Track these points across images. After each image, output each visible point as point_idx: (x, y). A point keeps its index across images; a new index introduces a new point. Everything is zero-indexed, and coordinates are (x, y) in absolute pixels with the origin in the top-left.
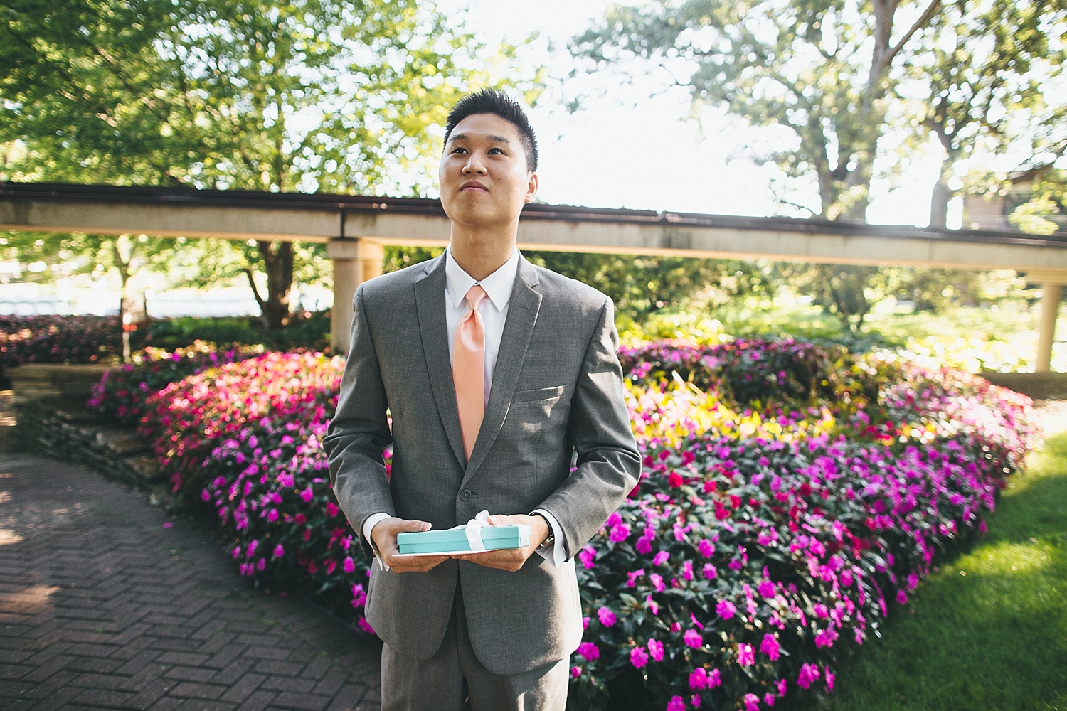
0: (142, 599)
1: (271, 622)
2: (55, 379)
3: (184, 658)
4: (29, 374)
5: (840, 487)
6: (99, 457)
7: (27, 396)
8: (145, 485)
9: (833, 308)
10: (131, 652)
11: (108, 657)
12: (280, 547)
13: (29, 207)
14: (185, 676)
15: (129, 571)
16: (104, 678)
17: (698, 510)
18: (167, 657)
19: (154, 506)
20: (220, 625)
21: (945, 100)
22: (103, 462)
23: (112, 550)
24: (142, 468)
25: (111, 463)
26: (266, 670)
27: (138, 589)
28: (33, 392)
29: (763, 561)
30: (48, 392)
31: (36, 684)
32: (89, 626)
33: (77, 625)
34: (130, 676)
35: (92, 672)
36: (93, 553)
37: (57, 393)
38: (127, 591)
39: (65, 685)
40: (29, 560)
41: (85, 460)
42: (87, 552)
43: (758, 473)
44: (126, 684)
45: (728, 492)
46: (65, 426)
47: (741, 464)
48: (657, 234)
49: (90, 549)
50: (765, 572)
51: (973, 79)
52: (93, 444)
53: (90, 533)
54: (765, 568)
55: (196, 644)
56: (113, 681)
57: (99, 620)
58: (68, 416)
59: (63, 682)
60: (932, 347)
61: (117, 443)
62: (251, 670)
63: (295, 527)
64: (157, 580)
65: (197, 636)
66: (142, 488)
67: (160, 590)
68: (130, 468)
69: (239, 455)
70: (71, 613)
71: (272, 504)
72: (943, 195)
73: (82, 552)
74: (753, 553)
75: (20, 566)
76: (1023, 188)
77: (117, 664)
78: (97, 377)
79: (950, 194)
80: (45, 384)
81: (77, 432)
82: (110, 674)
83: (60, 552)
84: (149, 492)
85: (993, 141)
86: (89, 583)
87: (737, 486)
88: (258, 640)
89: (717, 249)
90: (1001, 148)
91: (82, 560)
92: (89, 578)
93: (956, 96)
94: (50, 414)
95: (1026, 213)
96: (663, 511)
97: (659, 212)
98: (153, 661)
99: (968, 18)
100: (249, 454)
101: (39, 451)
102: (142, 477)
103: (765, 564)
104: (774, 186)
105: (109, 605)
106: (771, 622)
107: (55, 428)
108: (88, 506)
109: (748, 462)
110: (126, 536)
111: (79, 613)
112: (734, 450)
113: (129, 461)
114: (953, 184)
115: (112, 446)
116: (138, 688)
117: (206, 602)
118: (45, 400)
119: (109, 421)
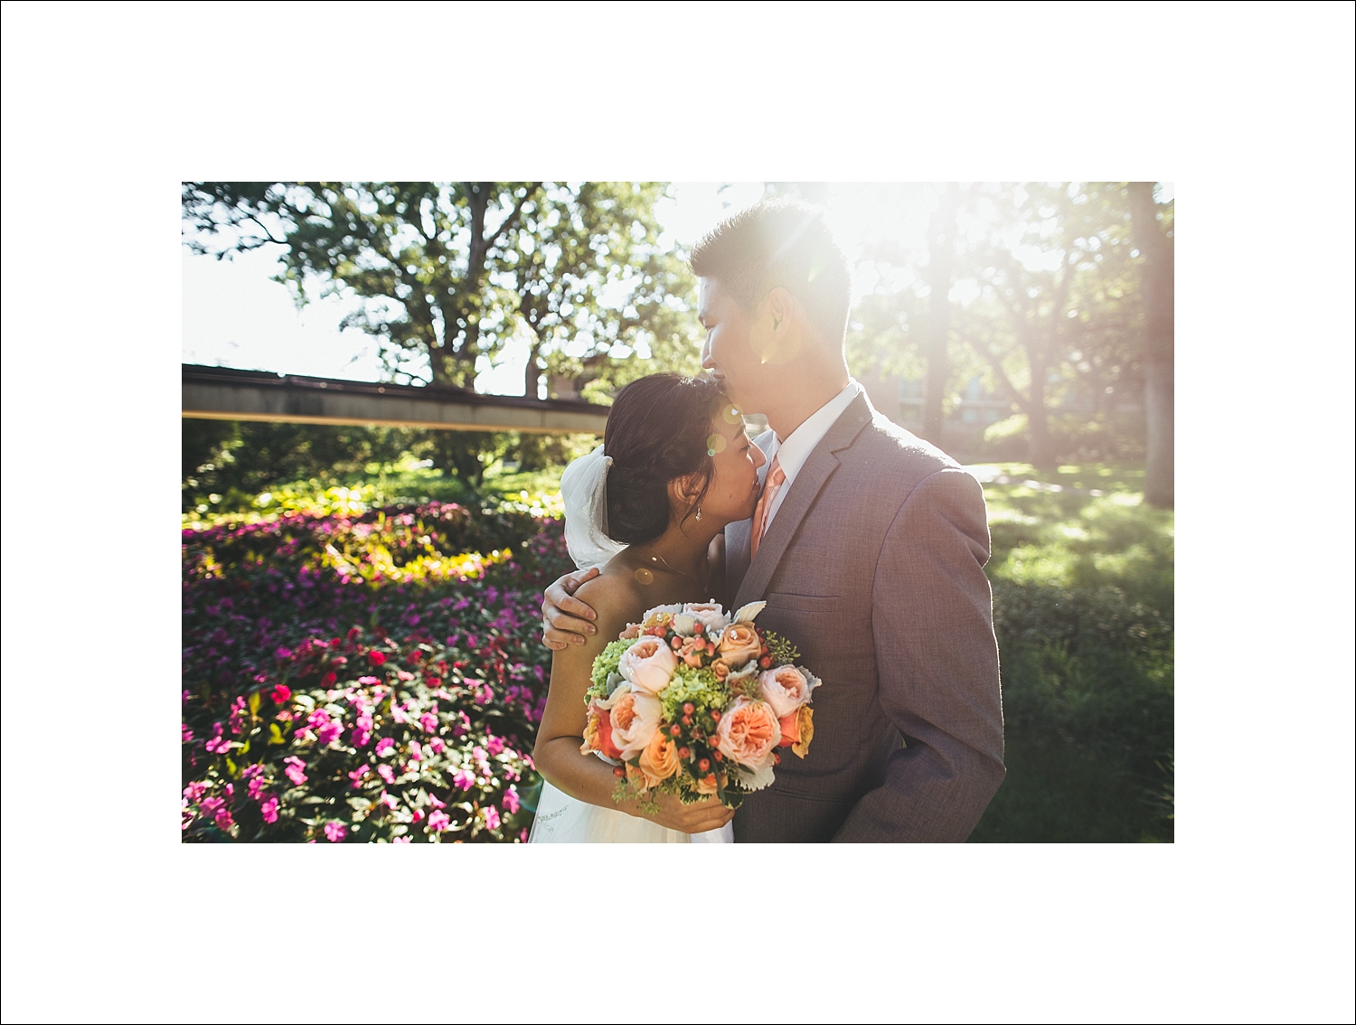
5: (526, 634)
9: (455, 471)
17: (408, 684)
21: (528, 292)
29: (483, 719)
43: (452, 635)
45: (433, 660)
47: (432, 629)
48: (281, 399)
50: (488, 731)
51: (550, 279)
54: (488, 726)
60: (540, 500)
72: (533, 373)
74: (473, 716)
76: (590, 370)
79: (539, 372)
85: (564, 331)
87: (438, 652)
89: (351, 415)
90: (571, 337)
93: (536, 290)
95: (593, 390)
96: (372, 695)
97: (281, 375)
99: (541, 227)
103: (486, 723)
104: (385, 356)
106: (508, 778)
109: (439, 625)
112: (424, 615)
114: (541, 364)
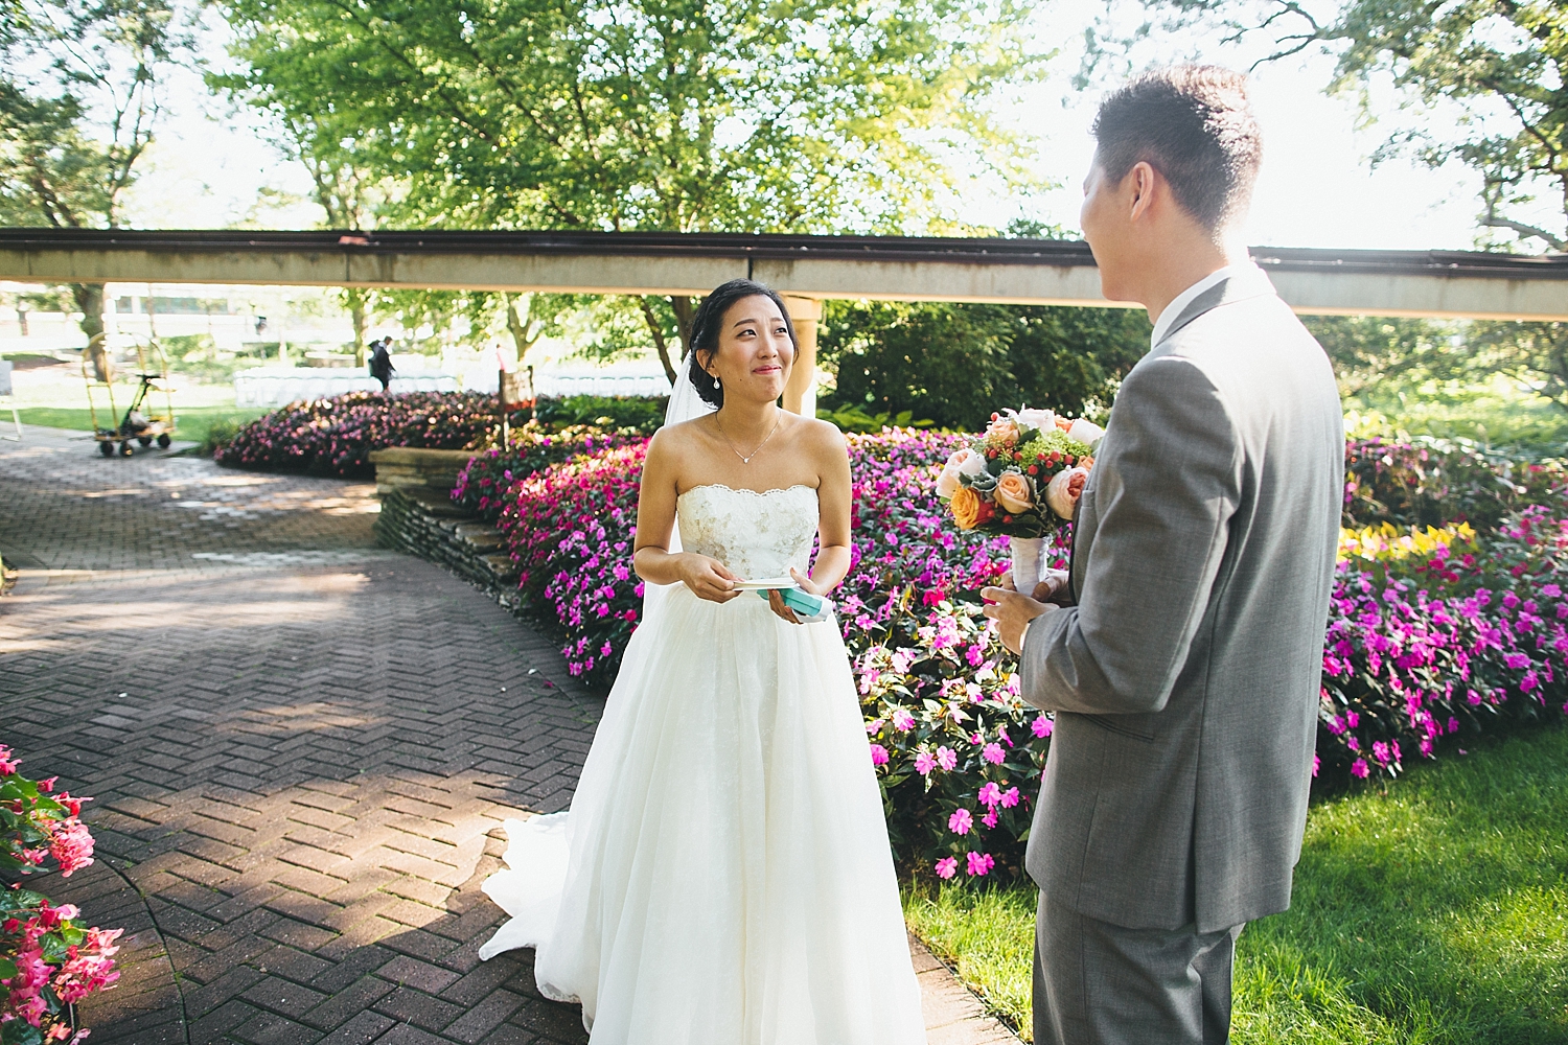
0: (469, 689)
1: (589, 721)
2: (420, 465)
3: (495, 741)
4: (394, 460)
6: (456, 554)
7: (392, 484)
8: (498, 584)
10: (449, 731)
11: (427, 733)
12: (607, 645)
13: (394, 260)
14: (492, 756)
15: (464, 664)
16: (420, 748)
18: (480, 739)
19: (503, 606)
20: (538, 718)
22: (460, 560)
23: (449, 644)
24: (495, 566)
25: (468, 560)
26: (572, 760)
27: (467, 680)
28: (399, 481)
30: (413, 481)
31: (361, 745)
32: (416, 706)
33: (404, 704)
34: (443, 749)
35: (410, 742)
36: (432, 645)
37: (422, 482)
38: (456, 681)
39: (385, 749)
40: (371, 646)
41: (443, 558)
42: (427, 644)
44: (439, 754)
46: (426, 519)
49: (430, 642)
52: (451, 540)
53: (432, 627)
55: (511, 731)
56: (427, 751)
57: (425, 702)
58: (430, 508)
59: (384, 746)
61: (475, 538)
62: (557, 758)
63: (625, 624)
64: (487, 674)
65: (513, 725)
66: (495, 589)
67: (488, 683)
68: (484, 566)
69: (584, 547)
70: (401, 694)
71: (605, 598)
73: (422, 643)
75: (363, 650)
77: (433, 739)
78: (463, 464)
80: (410, 471)
81: (437, 525)
82: (426, 745)
83: (401, 641)
84: (500, 591)
86: (423, 671)
88: (572, 734)
91: (422, 650)
92: (423, 666)
94: (413, 505)
98: (467, 741)
100: (594, 548)
101: (400, 547)
102: (494, 575)
105: (437, 691)
107: (416, 521)
108: (437, 601)
110: (468, 633)
111: (409, 695)
113: (483, 558)
115: (469, 541)
116: (448, 759)
117: (530, 698)
118: (409, 490)
119: (471, 514)
